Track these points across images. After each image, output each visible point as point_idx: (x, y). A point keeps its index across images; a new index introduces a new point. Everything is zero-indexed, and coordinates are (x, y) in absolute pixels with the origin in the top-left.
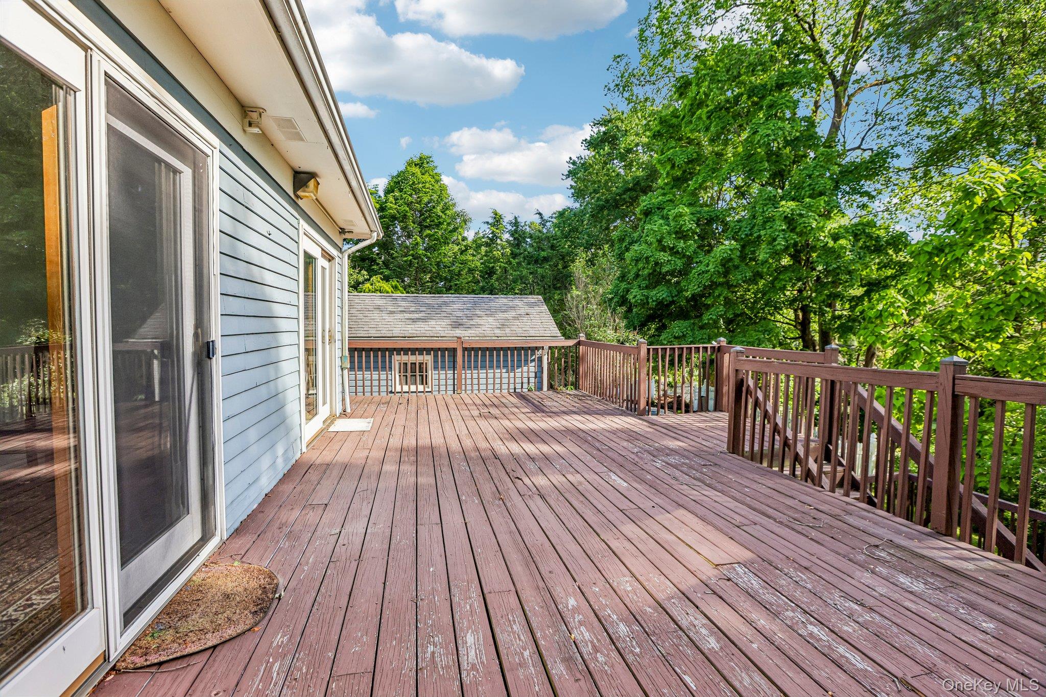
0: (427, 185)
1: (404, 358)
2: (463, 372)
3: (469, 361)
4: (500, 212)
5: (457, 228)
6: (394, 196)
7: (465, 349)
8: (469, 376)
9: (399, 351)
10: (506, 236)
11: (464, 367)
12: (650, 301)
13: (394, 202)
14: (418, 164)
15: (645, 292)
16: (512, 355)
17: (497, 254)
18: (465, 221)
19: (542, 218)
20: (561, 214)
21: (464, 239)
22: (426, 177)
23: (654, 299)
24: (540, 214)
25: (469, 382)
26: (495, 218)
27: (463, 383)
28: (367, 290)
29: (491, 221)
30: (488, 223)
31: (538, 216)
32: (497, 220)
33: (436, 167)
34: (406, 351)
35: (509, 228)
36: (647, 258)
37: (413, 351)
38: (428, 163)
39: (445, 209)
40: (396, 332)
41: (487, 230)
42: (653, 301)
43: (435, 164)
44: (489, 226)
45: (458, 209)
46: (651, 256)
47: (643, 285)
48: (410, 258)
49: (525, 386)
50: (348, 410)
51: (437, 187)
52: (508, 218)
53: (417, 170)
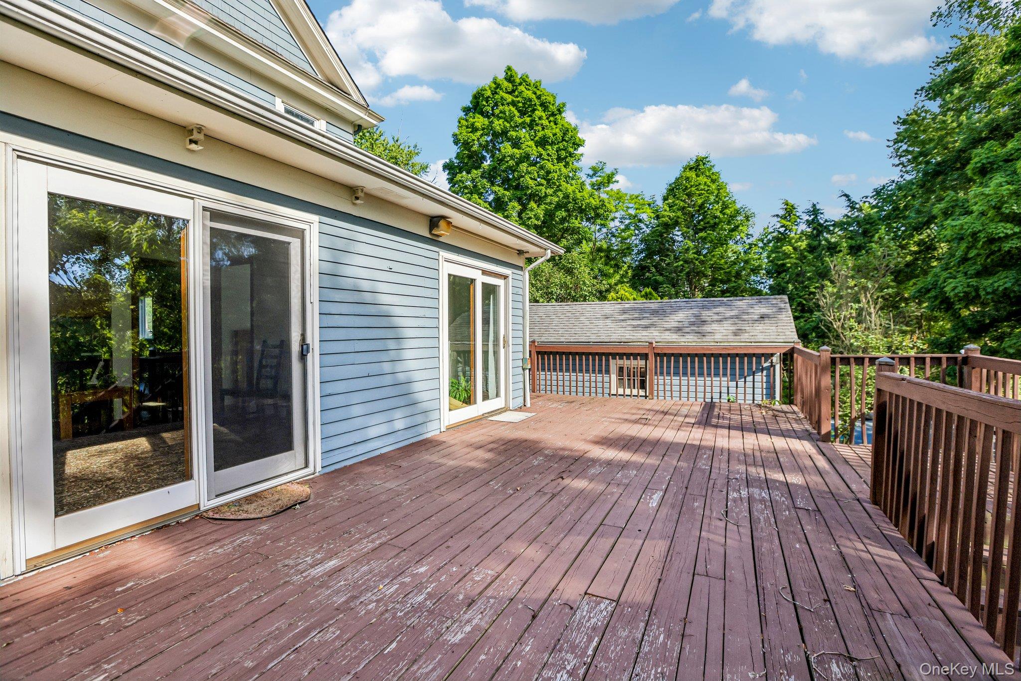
0: (702, 187)
1: (620, 362)
2: (656, 377)
3: (662, 367)
4: (791, 202)
5: (738, 227)
6: (668, 204)
7: (657, 355)
8: (661, 382)
9: (614, 355)
10: (803, 227)
11: (656, 373)
12: (982, 293)
13: (668, 209)
14: (693, 168)
15: (973, 282)
16: (709, 362)
17: (788, 249)
18: (747, 218)
19: (849, 200)
20: (878, 192)
21: (748, 236)
22: (703, 179)
23: (989, 290)
24: (847, 196)
25: (661, 388)
26: (786, 209)
27: (656, 389)
28: (610, 298)
29: (782, 213)
30: (777, 216)
31: (844, 198)
32: (789, 211)
33: (713, 166)
34: (621, 356)
35: (806, 217)
36: (974, 235)
37: (628, 356)
38: (704, 164)
39: (725, 206)
40: (615, 337)
41: (776, 223)
42: (988, 293)
43: (712, 164)
44: (779, 219)
45: (738, 206)
46: (980, 231)
47: (971, 271)
48: (681, 263)
49: (724, 396)
50: (528, 405)
51: (714, 186)
52: (802, 207)
53: (692, 174)
